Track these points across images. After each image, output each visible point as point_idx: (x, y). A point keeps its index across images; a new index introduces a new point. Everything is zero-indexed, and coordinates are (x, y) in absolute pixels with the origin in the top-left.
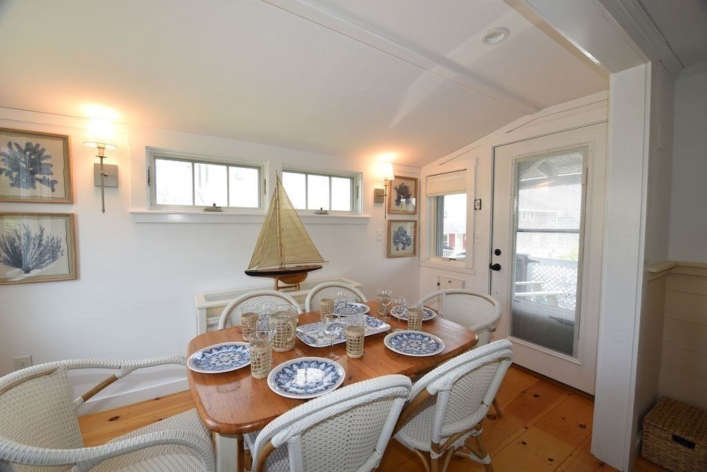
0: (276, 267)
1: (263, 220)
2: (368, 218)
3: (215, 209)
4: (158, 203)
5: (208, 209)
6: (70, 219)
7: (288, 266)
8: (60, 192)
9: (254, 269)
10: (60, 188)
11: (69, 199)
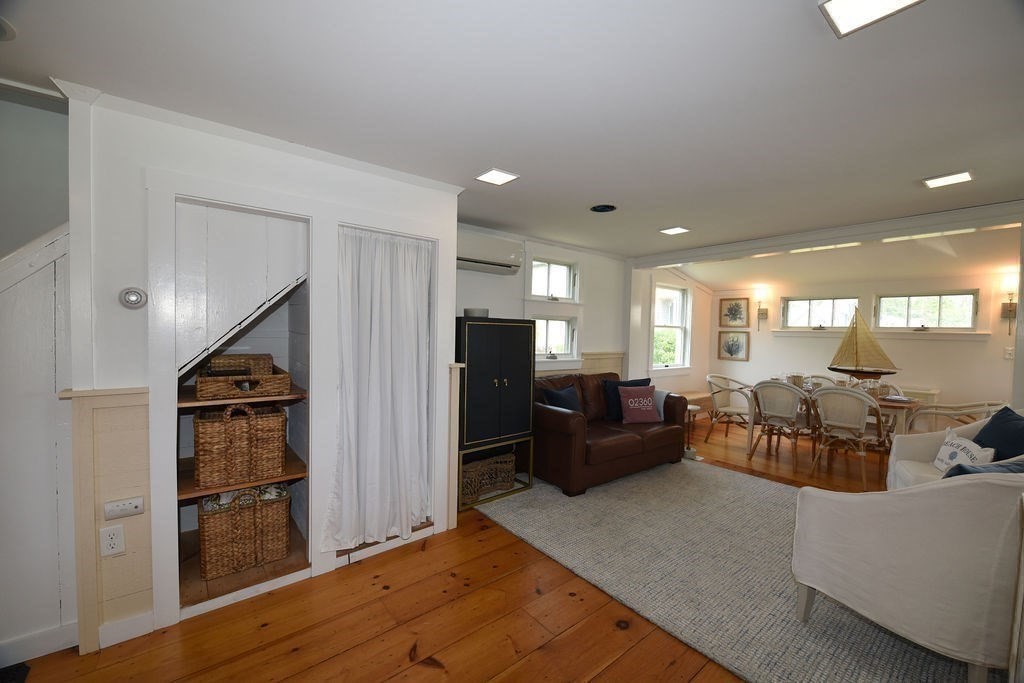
0: (853, 368)
1: (843, 336)
2: (989, 335)
3: (821, 328)
4: (789, 325)
5: (815, 329)
6: (748, 334)
7: (865, 369)
8: (745, 323)
9: (835, 367)
10: (745, 320)
11: (748, 325)
